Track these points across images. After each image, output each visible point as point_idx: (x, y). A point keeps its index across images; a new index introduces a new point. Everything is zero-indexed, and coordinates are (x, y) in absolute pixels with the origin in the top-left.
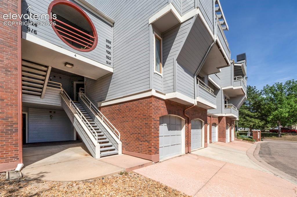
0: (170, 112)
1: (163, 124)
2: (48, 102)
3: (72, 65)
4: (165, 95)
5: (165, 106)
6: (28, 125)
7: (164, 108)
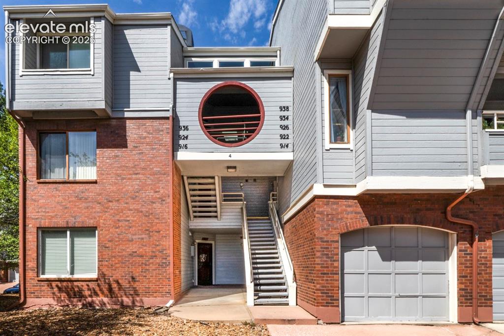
0: (374, 220)
1: (363, 246)
2: (226, 224)
3: (235, 168)
4: (356, 186)
5: (360, 209)
6: (215, 259)
7: (359, 213)
